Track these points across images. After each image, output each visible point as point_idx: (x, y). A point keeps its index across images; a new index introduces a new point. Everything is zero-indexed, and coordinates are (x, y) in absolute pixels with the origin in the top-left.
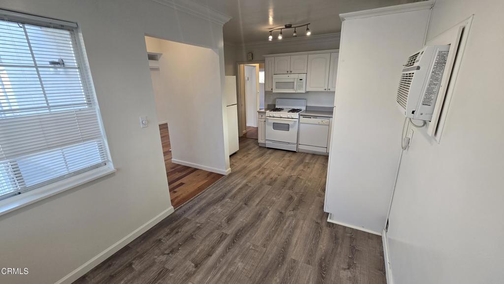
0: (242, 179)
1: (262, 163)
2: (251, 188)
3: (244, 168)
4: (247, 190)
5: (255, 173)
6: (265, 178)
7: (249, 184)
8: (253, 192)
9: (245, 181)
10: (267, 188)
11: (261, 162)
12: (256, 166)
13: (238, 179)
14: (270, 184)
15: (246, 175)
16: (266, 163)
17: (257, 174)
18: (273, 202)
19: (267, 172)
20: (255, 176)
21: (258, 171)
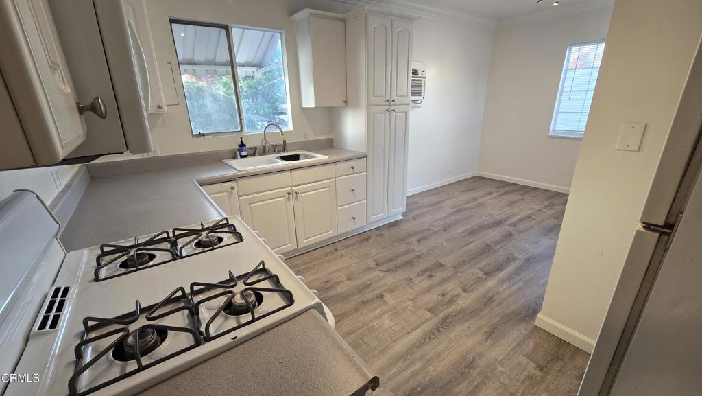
0: (498, 293)
1: (429, 337)
2: (478, 265)
3: (493, 333)
4: (487, 264)
5: (464, 302)
6: (444, 281)
7: (481, 274)
8: (476, 258)
9: (491, 283)
10: (448, 260)
11: (430, 349)
12: (454, 332)
13: (507, 293)
14: (441, 265)
15: (488, 300)
16: (414, 336)
17: (457, 296)
18: (448, 240)
19: (433, 297)
20: (465, 291)
21: (453, 308)
